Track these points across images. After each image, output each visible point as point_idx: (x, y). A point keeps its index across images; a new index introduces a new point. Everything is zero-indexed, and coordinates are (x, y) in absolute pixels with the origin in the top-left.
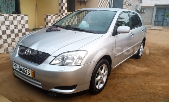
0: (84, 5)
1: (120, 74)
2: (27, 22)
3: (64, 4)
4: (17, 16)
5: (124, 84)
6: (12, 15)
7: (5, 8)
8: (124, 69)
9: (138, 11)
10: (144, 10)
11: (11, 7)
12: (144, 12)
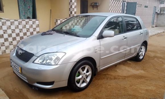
0: (96, 9)
1: (111, 75)
2: (38, 26)
3: (74, 9)
4: (29, 21)
5: (109, 84)
6: (25, 20)
7: (24, 13)
8: (117, 71)
9: (156, 13)
10: (163, 11)
11: (29, 13)
12: (164, 14)
